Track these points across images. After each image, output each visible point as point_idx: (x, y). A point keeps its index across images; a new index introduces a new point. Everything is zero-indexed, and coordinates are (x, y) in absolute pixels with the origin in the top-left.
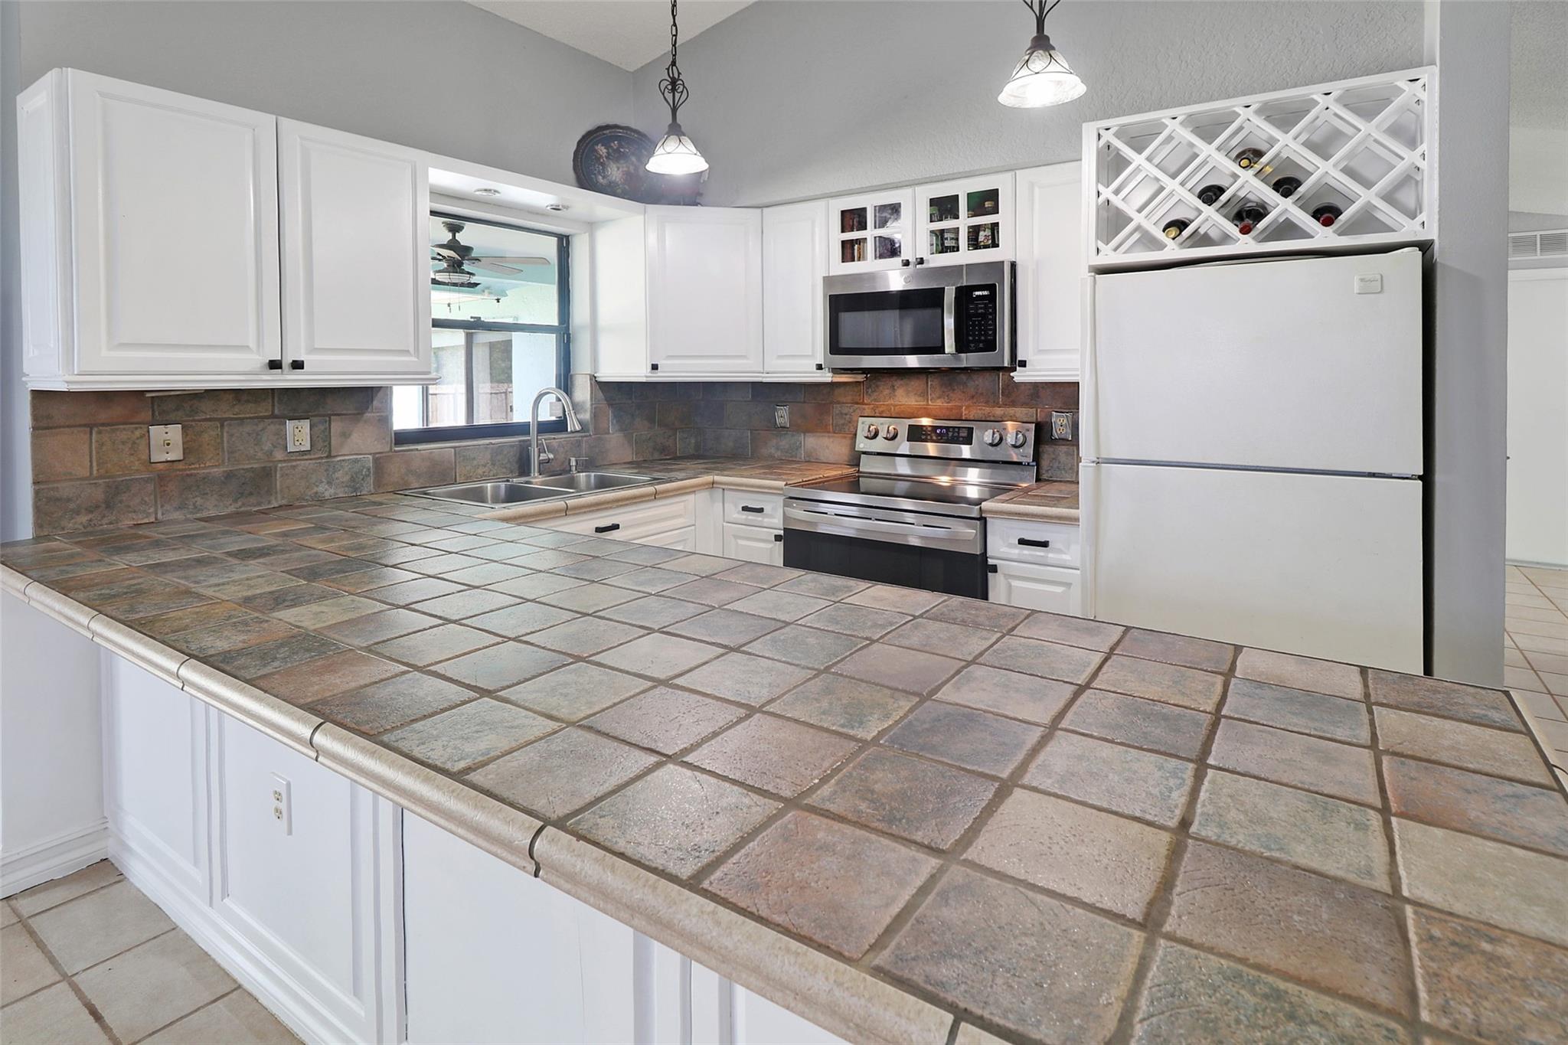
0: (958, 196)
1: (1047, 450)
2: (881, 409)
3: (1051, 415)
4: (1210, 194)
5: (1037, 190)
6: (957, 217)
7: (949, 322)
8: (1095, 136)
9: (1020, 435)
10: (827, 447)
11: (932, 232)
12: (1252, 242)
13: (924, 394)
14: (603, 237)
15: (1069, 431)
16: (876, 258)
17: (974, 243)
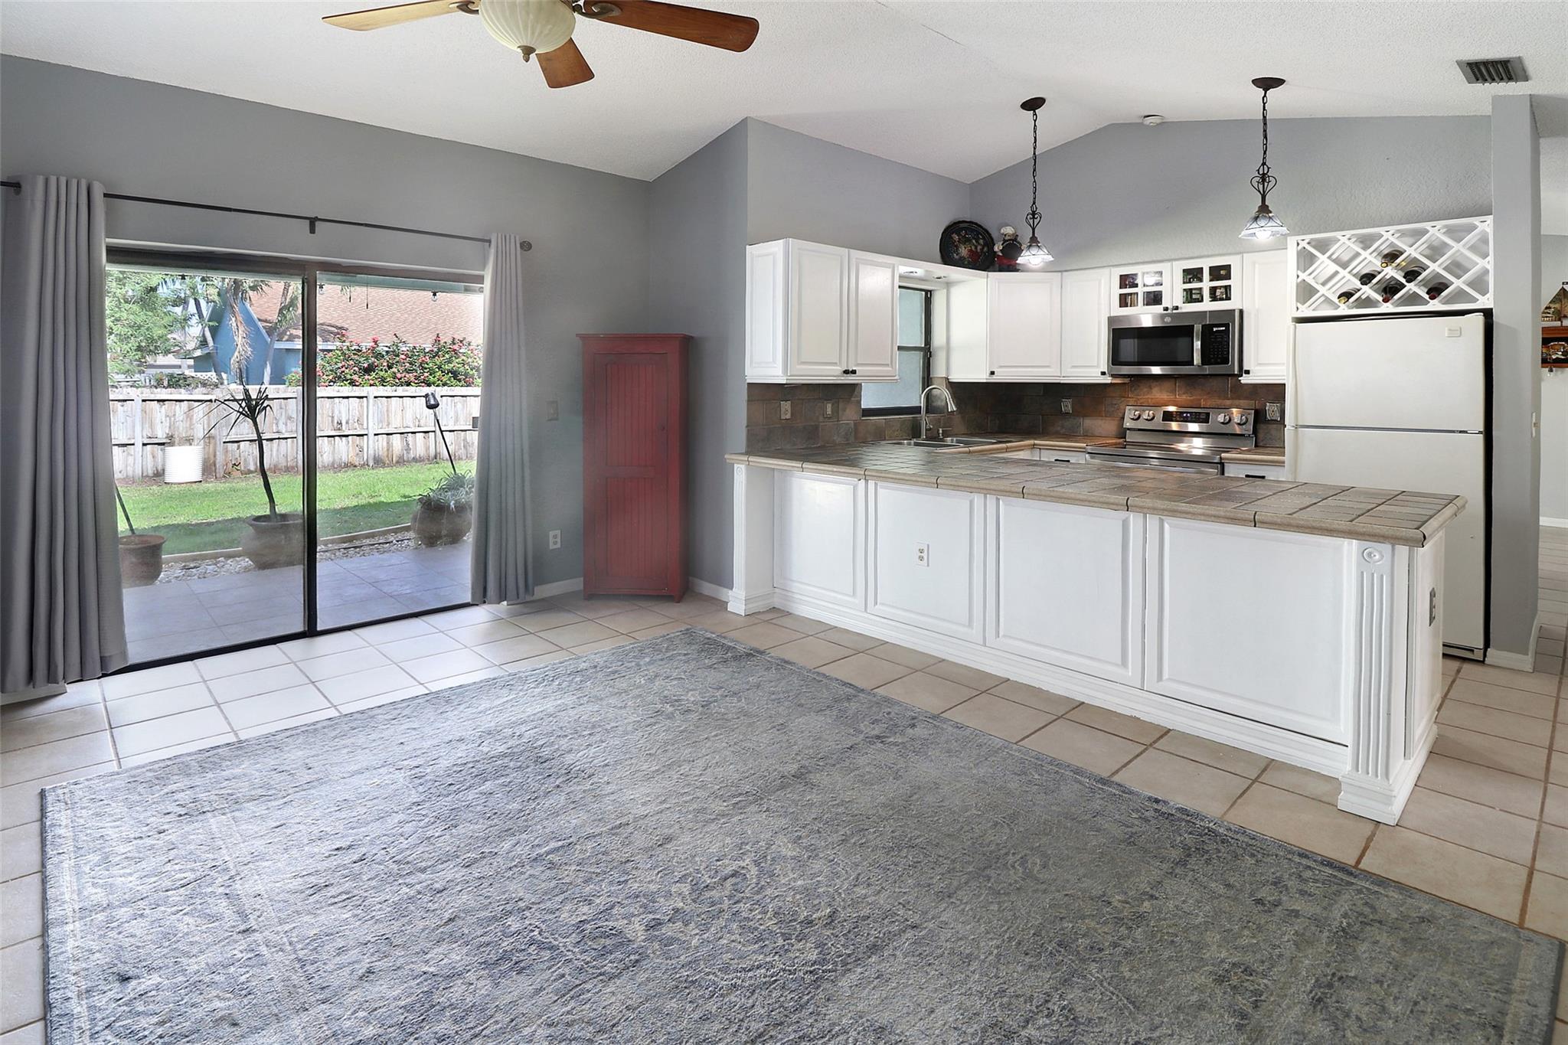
0: (1202, 268)
1: (1262, 427)
2: (1141, 401)
3: (1266, 406)
4: (1366, 278)
5: (1257, 266)
6: (1201, 280)
7: (1197, 344)
8: (1296, 244)
9: (1244, 417)
10: (1101, 426)
11: (1184, 290)
12: (1391, 306)
13: (1173, 392)
14: (955, 291)
15: (1278, 415)
16: (1144, 305)
17: (1214, 297)
